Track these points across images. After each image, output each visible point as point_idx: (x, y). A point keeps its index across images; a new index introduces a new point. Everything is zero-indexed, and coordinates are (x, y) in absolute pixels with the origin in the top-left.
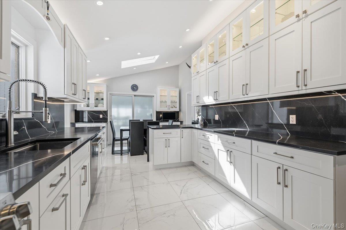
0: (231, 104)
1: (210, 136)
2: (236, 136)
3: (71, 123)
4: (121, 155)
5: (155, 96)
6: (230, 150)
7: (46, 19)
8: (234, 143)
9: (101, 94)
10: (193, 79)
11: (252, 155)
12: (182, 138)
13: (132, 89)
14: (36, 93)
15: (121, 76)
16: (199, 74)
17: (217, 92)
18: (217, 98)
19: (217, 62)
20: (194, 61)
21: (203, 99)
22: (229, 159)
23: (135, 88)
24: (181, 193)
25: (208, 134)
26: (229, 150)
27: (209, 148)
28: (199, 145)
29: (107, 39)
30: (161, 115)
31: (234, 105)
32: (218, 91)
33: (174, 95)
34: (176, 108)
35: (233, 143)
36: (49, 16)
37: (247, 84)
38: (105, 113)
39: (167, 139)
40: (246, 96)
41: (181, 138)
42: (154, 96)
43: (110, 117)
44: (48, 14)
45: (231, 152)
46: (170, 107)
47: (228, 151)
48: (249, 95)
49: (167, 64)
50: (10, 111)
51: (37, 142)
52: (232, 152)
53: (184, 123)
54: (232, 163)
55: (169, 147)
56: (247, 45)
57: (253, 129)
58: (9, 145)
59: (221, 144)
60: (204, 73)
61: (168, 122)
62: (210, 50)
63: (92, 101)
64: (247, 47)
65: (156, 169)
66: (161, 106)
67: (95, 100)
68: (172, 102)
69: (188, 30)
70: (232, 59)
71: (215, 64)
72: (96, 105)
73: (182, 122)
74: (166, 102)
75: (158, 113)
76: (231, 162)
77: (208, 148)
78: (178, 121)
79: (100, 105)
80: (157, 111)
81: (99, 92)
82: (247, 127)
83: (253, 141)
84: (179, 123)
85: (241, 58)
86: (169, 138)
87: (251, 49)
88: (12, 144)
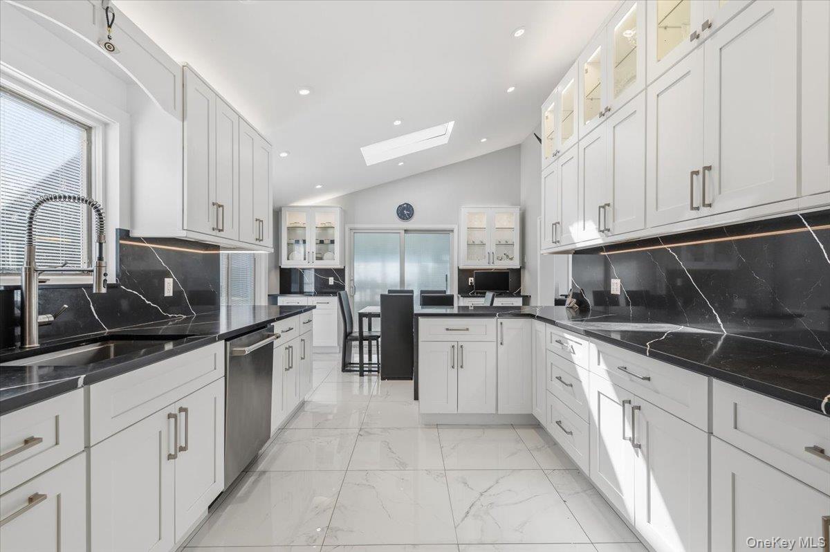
0: (660, 244)
1: (575, 346)
2: (653, 355)
3: (269, 295)
4: (360, 376)
5: (456, 231)
6: (635, 403)
7: (105, 49)
8: (649, 379)
9: (330, 231)
10: (544, 174)
11: (710, 433)
12: (501, 344)
13: (398, 214)
14: (127, 228)
15: (374, 187)
16: (559, 157)
17: (609, 205)
18: (610, 226)
19: (608, 110)
20: (549, 124)
21: (569, 232)
22: (629, 434)
23: (405, 212)
24: (468, 513)
25: (572, 339)
26: (630, 402)
27: (574, 382)
28: (549, 369)
29: (304, 92)
30: (471, 280)
31: (672, 249)
32: (612, 204)
33: (505, 225)
34: (511, 259)
35: (644, 378)
36: (111, 41)
37: (709, 168)
38: (340, 273)
39: (455, 344)
40: (705, 211)
41: (499, 343)
42: (452, 231)
43: (350, 284)
44: (110, 38)
45: (636, 411)
46: (495, 257)
47: (626, 405)
48: (717, 208)
49: (486, 145)
50: (30, 269)
51: (111, 340)
52: (639, 408)
53: (533, 302)
54: (639, 446)
55: (462, 367)
56: (708, 25)
57: (744, 331)
58: (27, 346)
59: (606, 376)
60: (574, 152)
61: (484, 297)
62: (591, 78)
63: (312, 246)
64: (707, 32)
65: (426, 425)
66: (469, 256)
67: (317, 244)
68: (499, 244)
69: (519, 33)
70: (653, 91)
71: (603, 118)
72: (319, 256)
73: (526, 300)
74: (483, 244)
75: (464, 273)
76: (637, 446)
77: (570, 383)
78: (518, 295)
79: (326, 255)
80: (461, 267)
81: (327, 225)
82: (719, 321)
83: (717, 383)
84: (517, 302)
85: (688, 77)
86: (460, 344)
87: (723, 37)
88: (34, 343)
